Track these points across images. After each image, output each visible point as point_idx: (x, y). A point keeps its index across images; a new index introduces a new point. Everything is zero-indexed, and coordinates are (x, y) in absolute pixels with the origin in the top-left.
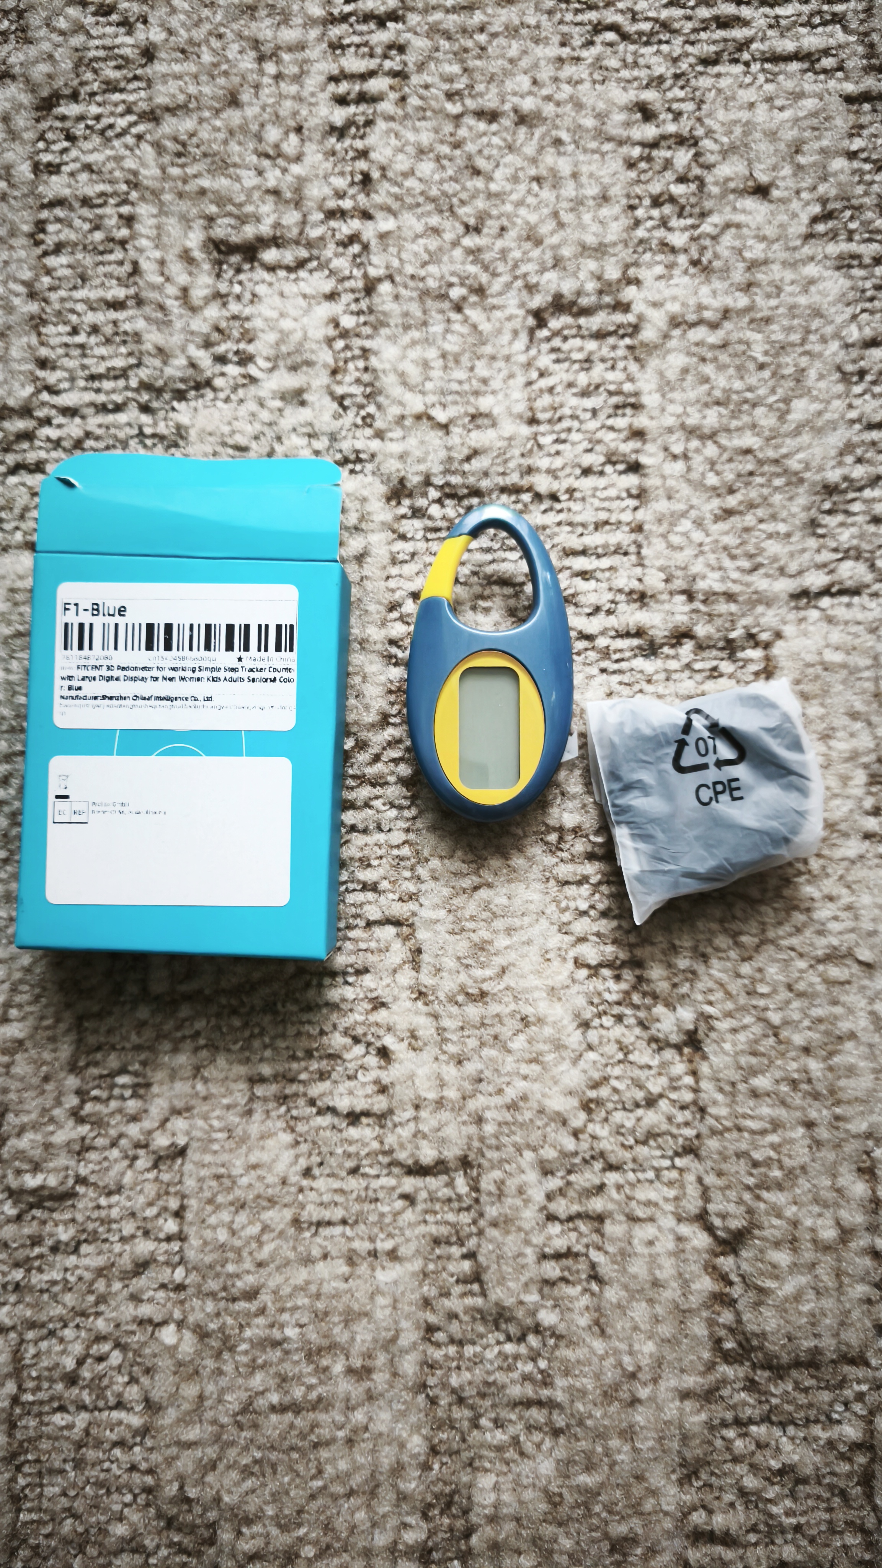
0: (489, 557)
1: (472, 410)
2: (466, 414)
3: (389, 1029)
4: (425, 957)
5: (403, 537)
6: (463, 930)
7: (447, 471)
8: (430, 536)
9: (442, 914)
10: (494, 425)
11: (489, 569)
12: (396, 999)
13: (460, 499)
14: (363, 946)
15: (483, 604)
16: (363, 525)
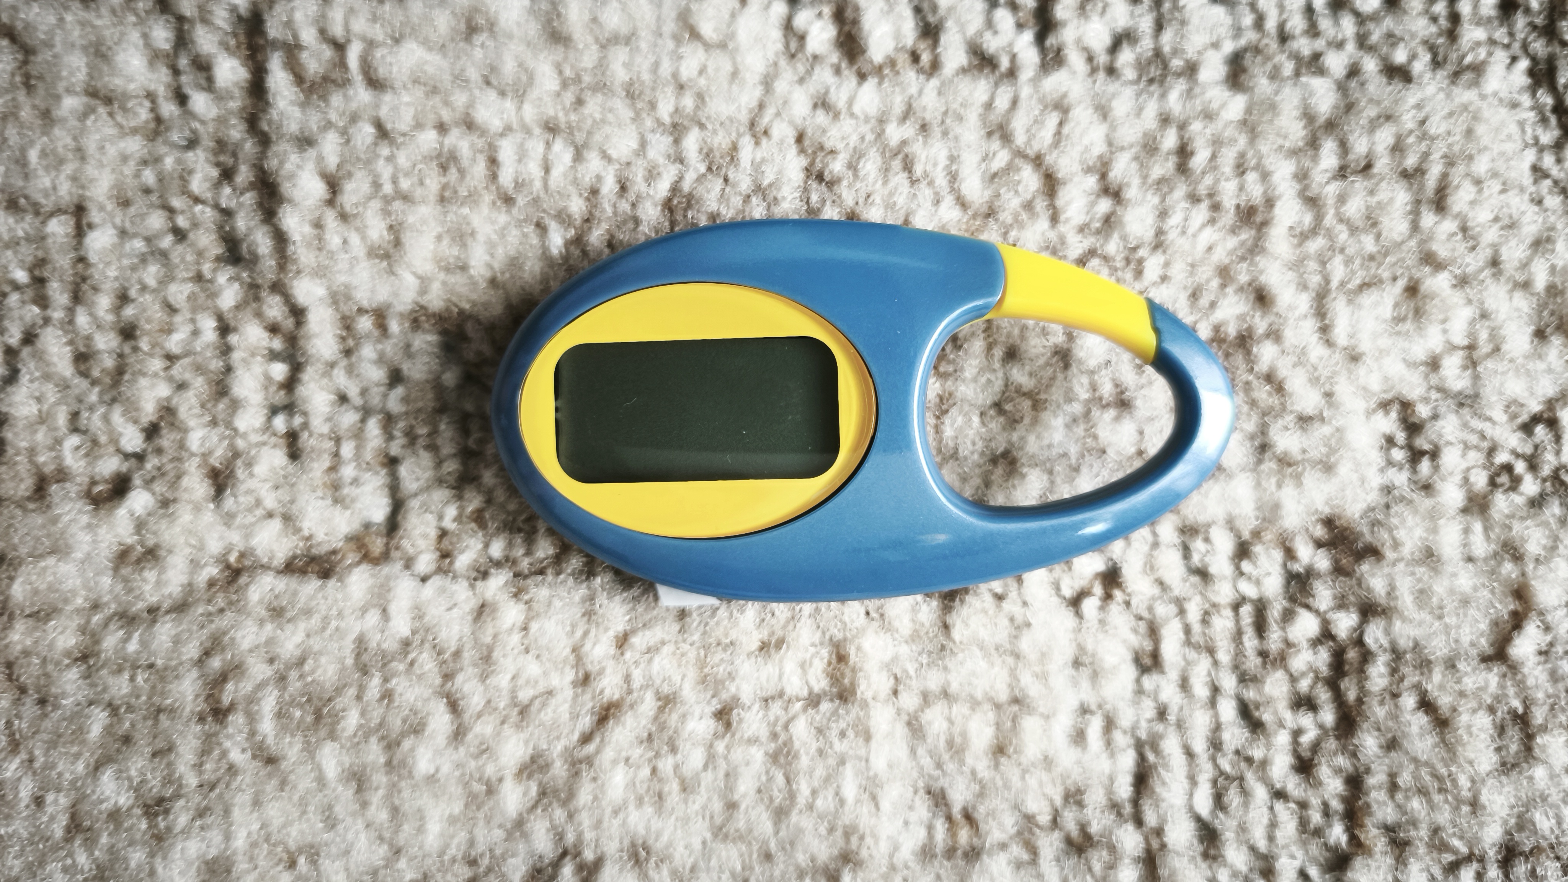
0: (1200, 746)
1: (1539, 716)
2: (1527, 703)
3: (165, 503)
4: (311, 586)
5: (1243, 551)
6: (364, 670)
7: (1397, 654)
8: (1246, 610)
9: (401, 626)
10: (1507, 767)
11: (1171, 745)
12: (229, 519)
13: (1333, 683)
14: (347, 449)
15: (1095, 727)
16: (1269, 465)
